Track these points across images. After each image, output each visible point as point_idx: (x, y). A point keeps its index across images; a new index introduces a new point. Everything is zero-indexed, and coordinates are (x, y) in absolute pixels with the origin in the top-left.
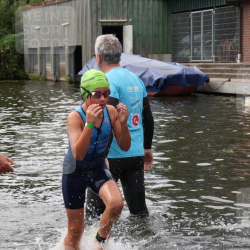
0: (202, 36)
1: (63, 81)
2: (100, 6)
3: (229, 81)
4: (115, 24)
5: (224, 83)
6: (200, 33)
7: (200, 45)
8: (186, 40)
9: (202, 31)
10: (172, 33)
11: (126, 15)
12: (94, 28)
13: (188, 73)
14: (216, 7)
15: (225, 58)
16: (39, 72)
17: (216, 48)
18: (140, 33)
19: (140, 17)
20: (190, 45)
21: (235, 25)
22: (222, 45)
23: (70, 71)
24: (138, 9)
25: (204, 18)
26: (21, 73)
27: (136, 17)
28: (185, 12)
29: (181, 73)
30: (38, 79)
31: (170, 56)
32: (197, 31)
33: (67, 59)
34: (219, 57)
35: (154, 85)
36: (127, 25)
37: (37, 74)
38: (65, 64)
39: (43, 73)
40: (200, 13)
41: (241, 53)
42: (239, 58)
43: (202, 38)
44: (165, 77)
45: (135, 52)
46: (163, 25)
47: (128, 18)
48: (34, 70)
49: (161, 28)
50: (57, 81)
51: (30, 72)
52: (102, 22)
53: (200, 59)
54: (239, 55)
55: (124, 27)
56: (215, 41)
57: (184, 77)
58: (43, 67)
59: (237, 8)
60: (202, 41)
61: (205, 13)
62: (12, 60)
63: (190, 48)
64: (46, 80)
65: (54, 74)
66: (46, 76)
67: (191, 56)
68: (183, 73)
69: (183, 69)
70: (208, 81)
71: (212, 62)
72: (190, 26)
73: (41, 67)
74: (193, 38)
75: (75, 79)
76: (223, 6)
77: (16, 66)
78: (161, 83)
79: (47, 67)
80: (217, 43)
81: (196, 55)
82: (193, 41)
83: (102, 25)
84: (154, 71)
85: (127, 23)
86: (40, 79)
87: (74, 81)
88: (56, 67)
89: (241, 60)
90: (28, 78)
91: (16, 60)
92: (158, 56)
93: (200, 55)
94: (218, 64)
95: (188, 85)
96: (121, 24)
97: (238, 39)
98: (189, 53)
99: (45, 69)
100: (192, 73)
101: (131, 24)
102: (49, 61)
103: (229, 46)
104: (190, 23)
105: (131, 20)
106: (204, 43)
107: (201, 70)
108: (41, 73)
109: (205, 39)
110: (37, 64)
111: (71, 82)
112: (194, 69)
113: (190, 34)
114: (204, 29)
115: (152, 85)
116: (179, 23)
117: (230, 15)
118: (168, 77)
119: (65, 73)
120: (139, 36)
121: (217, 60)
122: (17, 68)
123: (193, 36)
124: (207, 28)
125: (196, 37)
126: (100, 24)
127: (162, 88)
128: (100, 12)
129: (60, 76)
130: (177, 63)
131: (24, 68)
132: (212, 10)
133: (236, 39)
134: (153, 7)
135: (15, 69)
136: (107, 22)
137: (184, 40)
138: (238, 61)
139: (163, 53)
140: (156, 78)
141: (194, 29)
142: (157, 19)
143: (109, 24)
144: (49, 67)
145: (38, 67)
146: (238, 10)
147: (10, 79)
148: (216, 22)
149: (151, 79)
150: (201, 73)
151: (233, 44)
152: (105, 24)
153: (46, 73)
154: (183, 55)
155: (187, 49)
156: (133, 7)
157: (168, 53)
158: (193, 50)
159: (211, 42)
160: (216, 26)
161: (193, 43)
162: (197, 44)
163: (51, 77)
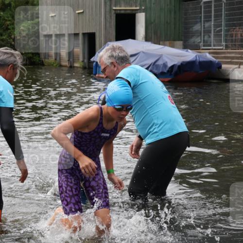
0: (213, 23)
1: (77, 67)
3: (239, 67)
4: (129, 12)
5: (233, 70)
6: (211, 20)
7: (211, 33)
8: (197, 27)
9: (213, 19)
10: (183, 21)
11: (139, 3)
12: (107, 16)
13: (201, 60)
15: (235, 45)
16: (54, 58)
17: (226, 35)
18: (152, 21)
19: (152, 5)
20: (201, 32)
22: (233, 33)
23: (84, 58)
25: (215, 6)
26: (36, 59)
27: (148, 5)
29: (194, 60)
30: (52, 65)
31: (181, 43)
32: (208, 18)
33: (81, 46)
34: (230, 44)
35: (168, 71)
36: (140, 12)
37: (52, 60)
38: (79, 50)
39: (58, 59)
40: (211, 1)
43: (212, 26)
44: (179, 64)
45: (147, 39)
46: (175, 12)
47: (141, 6)
48: (49, 56)
49: (173, 16)
50: (71, 67)
51: (45, 58)
52: (115, 10)
53: (210, 46)
55: (137, 14)
56: (225, 28)
57: (197, 63)
58: (57, 54)
60: (212, 29)
63: (201, 35)
64: (61, 66)
65: (69, 60)
66: (60, 62)
68: (196, 59)
70: (220, 67)
71: (222, 49)
72: (201, 13)
74: (204, 26)
75: (88, 65)
78: (175, 69)
79: (61, 53)
80: (227, 31)
81: (207, 42)
82: (204, 28)
83: (115, 13)
85: (140, 11)
86: (55, 65)
87: (87, 67)
88: (70, 53)
90: (42, 64)
92: (170, 43)
93: (211, 43)
94: (228, 51)
95: (201, 72)
96: (134, 12)
98: (200, 41)
99: (60, 55)
100: (205, 60)
101: (143, 12)
103: (239, 33)
104: (201, 11)
105: (143, 8)
106: (214, 30)
107: (213, 57)
108: (56, 59)
109: (216, 26)
111: (84, 68)
112: (206, 56)
113: (201, 21)
114: (214, 17)
115: (166, 71)
116: (190, 11)
118: (181, 64)
119: (79, 59)
120: (151, 23)
121: (227, 47)
123: (204, 23)
124: (218, 16)
125: (207, 25)
127: (176, 74)
129: (74, 62)
130: (189, 50)
131: (39, 55)
136: (120, 10)
137: (195, 27)
139: (174, 40)
140: (170, 65)
141: (205, 17)
142: (169, 7)
143: (122, 12)
144: (64, 53)
145: (52, 53)
147: (26, 65)
148: (226, 10)
149: (165, 65)
150: (213, 59)
152: (119, 12)
153: (60, 59)
154: (194, 42)
155: (198, 36)
157: (179, 40)
158: (204, 37)
159: (222, 29)
160: (226, 14)
161: (204, 31)
162: (207, 32)
163: (65, 63)
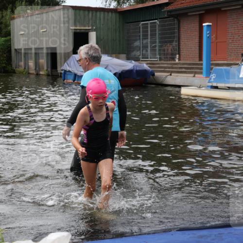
0: (149, 41)
1: (43, 75)
4: (83, 31)
5: (166, 77)
8: (137, 44)
9: (149, 37)
10: (126, 38)
11: (91, 24)
13: (138, 69)
14: (160, 19)
15: (167, 57)
16: (23, 67)
17: (160, 50)
19: (102, 26)
20: (140, 47)
21: (174, 33)
22: (165, 48)
23: (47, 67)
24: (100, 19)
25: (151, 27)
26: (9, 68)
27: (98, 26)
28: (136, 22)
29: (132, 68)
30: (22, 73)
31: (124, 56)
32: (145, 36)
33: (45, 58)
34: (163, 57)
36: (92, 31)
37: (22, 69)
38: (43, 61)
39: (27, 68)
40: (148, 23)
41: (179, 54)
42: (177, 58)
43: (149, 43)
44: (120, 72)
46: (119, 32)
47: (92, 27)
48: (19, 66)
49: (118, 34)
50: (38, 74)
51: (16, 68)
53: (148, 58)
54: (177, 56)
55: (89, 33)
56: (159, 44)
57: (135, 72)
58: (26, 64)
59: (176, 20)
61: (151, 23)
62: (2, 58)
63: (140, 50)
64: (29, 73)
65: (35, 69)
66: (28, 70)
67: (141, 56)
68: (134, 69)
69: (134, 66)
70: (154, 75)
71: (157, 61)
72: (140, 33)
73: (25, 64)
74: (142, 42)
75: (51, 73)
76: (165, 18)
77: (5, 63)
79: (29, 63)
80: (160, 46)
81: (145, 55)
82: (143, 44)
84: (112, 67)
85: (92, 30)
86: (24, 73)
87: (50, 74)
88: (37, 64)
89: (179, 59)
90: (14, 72)
91: (5, 57)
92: (116, 56)
93: (148, 56)
94: (162, 62)
95: (138, 78)
96: (87, 31)
97: (177, 43)
98: (139, 54)
99: (28, 65)
100: (141, 69)
101: (95, 31)
102: (31, 59)
103: (170, 48)
104: (140, 31)
105: (94, 28)
106: (150, 46)
107: (149, 67)
108: (25, 68)
109: (152, 43)
110: (21, 61)
111: (48, 75)
112: (143, 66)
113: (140, 39)
114: (151, 36)
116: (132, 31)
117: (170, 25)
118: (122, 72)
119: (43, 69)
120: (101, 40)
121: (160, 59)
122: (6, 64)
123: (142, 40)
124: (153, 35)
125: (145, 41)
129: (39, 71)
131: (11, 65)
132: (157, 21)
133: (175, 43)
134: (111, 17)
135: (4, 65)
136: (76, 29)
137: (135, 44)
138: (177, 60)
139: (119, 53)
141: (143, 35)
142: (115, 27)
143: (78, 31)
144: (31, 64)
145: (22, 63)
148: (160, 30)
151: (173, 47)
153: (28, 68)
155: (138, 51)
156: (96, 17)
157: (123, 54)
158: (142, 52)
159: (156, 45)
160: (159, 33)
161: (142, 46)
162: (145, 47)
163: (32, 71)
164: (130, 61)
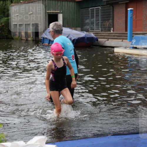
0: (95, 19)
1: (30, 40)
2: (47, 5)
3: (108, 40)
4: (54, 13)
5: (105, 41)
6: (94, 18)
7: (94, 23)
8: (87, 21)
10: (81, 18)
11: (59, 9)
13: (88, 36)
14: (102, 6)
15: (106, 30)
17: (101, 25)
19: (66, 10)
21: (110, 15)
22: (104, 24)
23: (33, 36)
24: (65, 6)
25: (96, 11)
26: (9, 36)
27: (64, 10)
28: (87, 8)
30: (18, 39)
31: (80, 28)
32: (93, 17)
34: (103, 29)
36: (60, 14)
37: (17, 37)
38: (30, 32)
39: (20, 36)
40: (94, 9)
41: (113, 28)
42: (112, 30)
43: (95, 20)
44: (77, 38)
45: (64, 26)
47: (60, 11)
48: (16, 35)
49: (76, 15)
50: (27, 40)
51: (13, 36)
52: (48, 12)
53: (94, 30)
54: (112, 28)
55: (58, 15)
56: (101, 21)
57: (86, 38)
59: (111, 6)
61: (96, 8)
62: (5, 30)
63: (89, 25)
64: (22, 39)
65: (26, 37)
67: (90, 29)
69: (85, 35)
70: (97, 40)
71: (100, 32)
73: (19, 34)
74: (91, 20)
75: (35, 39)
76: (105, 5)
78: (75, 41)
80: (102, 23)
81: (92, 28)
82: (91, 21)
84: (72, 35)
85: (60, 13)
86: (19, 39)
88: (26, 34)
89: (113, 31)
90: (13, 39)
91: (7, 30)
92: (75, 29)
93: (94, 28)
94: (103, 32)
95: (88, 42)
96: (57, 13)
97: (112, 21)
98: (89, 27)
99: (21, 34)
100: (90, 37)
103: (107, 24)
104: (89, 13)
105: (61, 11)
106: (96, 22)
107: (95, 35)
108: (19, 36)
109: (97, 20)
111: (33, 41)
112: (91, 35)
113: (89, 18)
114: (96, 16)
116: (84, 13)
117: (108, 9)
118: (78, 38)
119: (30, 36)
120: (66, 19)
121: (102, 31)
122: (8, 34)
123: (91, 19)
124: (97, 16)
125: (92, 20)
126: (47, 13)
127: (76, 43)
128: (47, 8)
129: (28, 38)
131: (11, 34)
132: (99, 7)
133: (111, 21)
134: (72, 5)
135: (7, 34)
136: (50, 12)
138: (112, 31)
139: (77, 27)
141: (91, 16)
142: (74, 11)
143: (52, 13)
144: (23, 33)
145: (17, 33)
146: (111, 7)
147: (5, 39)
148: (101, 13)
151: (109, 23)
152: (50, 13)
156: (63, 5)
157: (79, 27)
158: (91, 26)
159: (99, 22)
160: (101, 15)
161: (91, 23)
162: (92, 23)
163: (24, 38)
164: (83, 32)
